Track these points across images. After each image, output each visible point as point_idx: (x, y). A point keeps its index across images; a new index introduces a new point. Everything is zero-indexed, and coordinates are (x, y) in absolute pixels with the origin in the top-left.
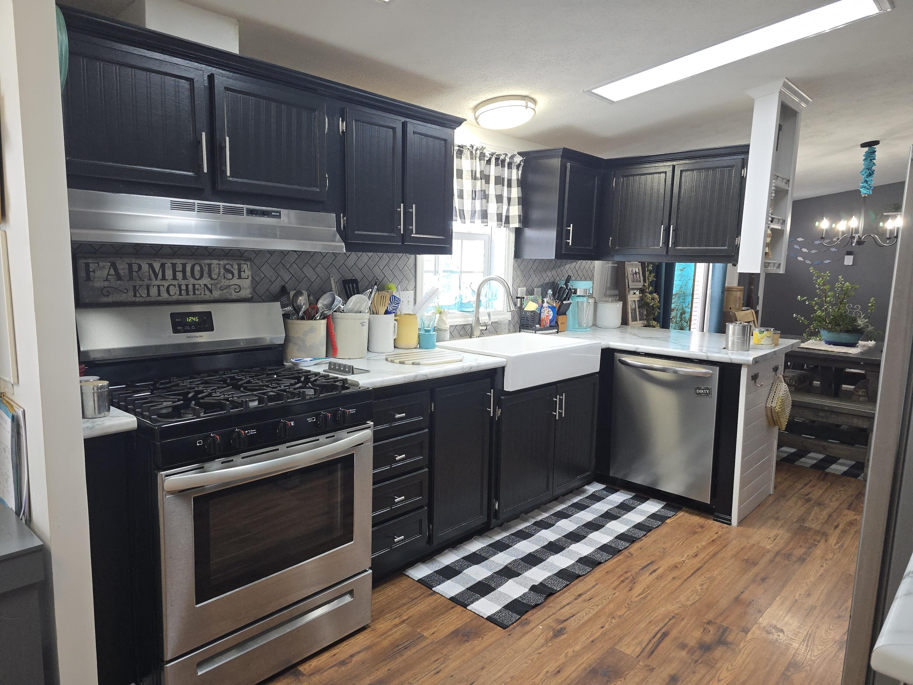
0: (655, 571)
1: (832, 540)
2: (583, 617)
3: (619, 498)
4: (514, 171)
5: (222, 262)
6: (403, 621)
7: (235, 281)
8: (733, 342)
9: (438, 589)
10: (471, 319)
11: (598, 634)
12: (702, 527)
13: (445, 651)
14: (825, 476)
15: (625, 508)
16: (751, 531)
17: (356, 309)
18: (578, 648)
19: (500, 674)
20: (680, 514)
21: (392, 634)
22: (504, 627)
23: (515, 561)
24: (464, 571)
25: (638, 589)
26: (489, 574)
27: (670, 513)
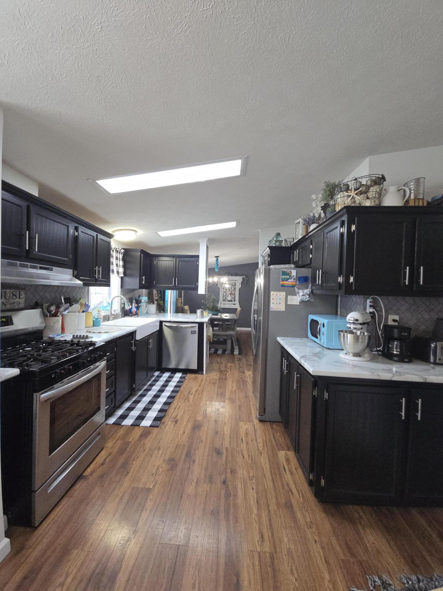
0: (192, 394)
1: (229, 372)
2: (180, 414)
3: (166, 375)
4: (121, 255)
5: (11, 291)
6: (118, 440)
7: (17, 300)
8: (199, 316)
9: (123, 424)
10: (108, 313)
11: (188, 417)
12: (196, 377)
13: (142, 443)
14: (218, 355)
15: (171, 377)
16: (209, 375)
17: (74, 311)
18: (185, 423)
19: (166, 441)
20: (188, 375)
21: (116, 446)
22: (158, 427)
23: (146, 405)
24: (130, 414)
25: (191, 401)
26: (140, 412)
27: (185, 375)
